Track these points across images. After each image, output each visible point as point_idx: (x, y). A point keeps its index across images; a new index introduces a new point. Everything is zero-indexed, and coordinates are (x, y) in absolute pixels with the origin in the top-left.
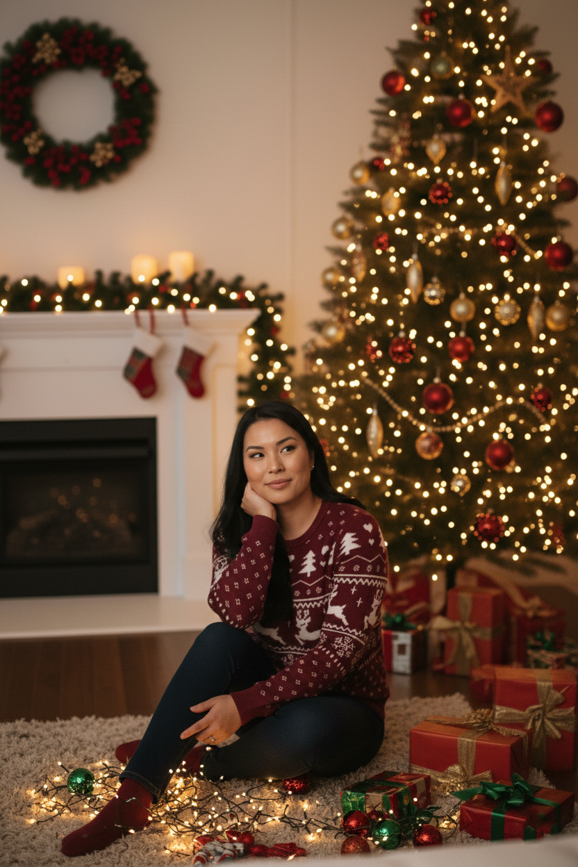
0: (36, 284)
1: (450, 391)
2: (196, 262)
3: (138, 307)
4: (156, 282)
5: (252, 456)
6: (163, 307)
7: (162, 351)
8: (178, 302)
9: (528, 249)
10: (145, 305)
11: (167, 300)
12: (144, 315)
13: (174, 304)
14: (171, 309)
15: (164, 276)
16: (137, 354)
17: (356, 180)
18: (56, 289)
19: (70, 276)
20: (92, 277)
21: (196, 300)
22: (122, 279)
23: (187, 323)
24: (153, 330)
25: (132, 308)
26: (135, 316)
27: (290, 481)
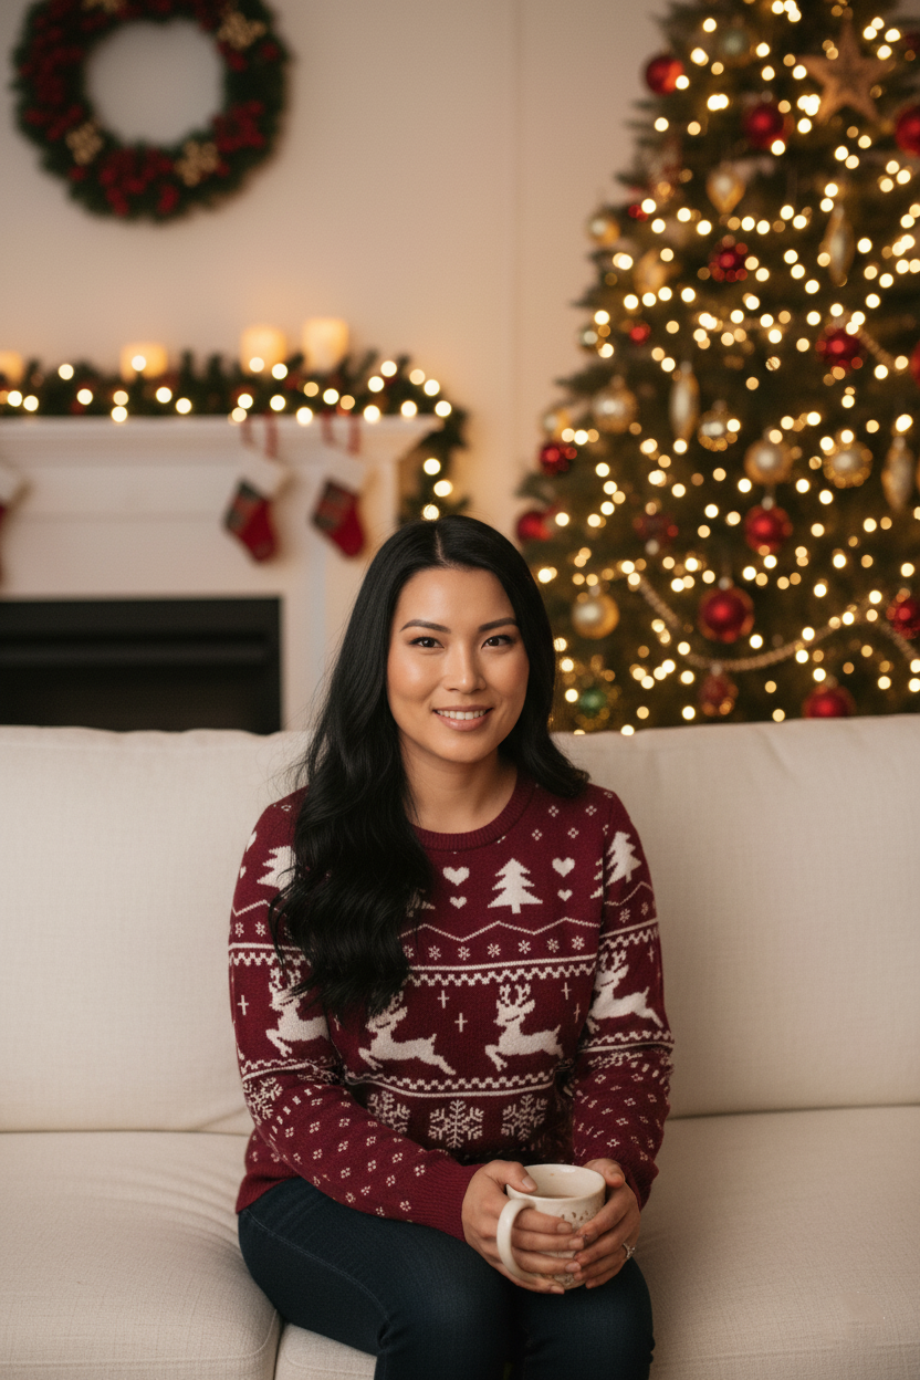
0: (85, 375)
1: (747, 602)
2: (351, 337)
3: (251, 412)
4: (281, 372)
5: (415, 642)
6: (290, 410)
7: (289, 486)
8: (318, 406)
9: (882, 355)
10: (260, 409)
11: (296, 400)
12: (259, 426)
13: (308, 408)
14: (305, 415)
15: (295, 361)
16: (245, 491)
17: (596, 237)
18: (117, 382)
19: (141, 360)
20: (176, 361)
21: (349, 401)
22: (227, 367)
23: (329, 437)
24: (273, 449)
25: (239, 415)
26: (245, 428)
27: (488, 711)
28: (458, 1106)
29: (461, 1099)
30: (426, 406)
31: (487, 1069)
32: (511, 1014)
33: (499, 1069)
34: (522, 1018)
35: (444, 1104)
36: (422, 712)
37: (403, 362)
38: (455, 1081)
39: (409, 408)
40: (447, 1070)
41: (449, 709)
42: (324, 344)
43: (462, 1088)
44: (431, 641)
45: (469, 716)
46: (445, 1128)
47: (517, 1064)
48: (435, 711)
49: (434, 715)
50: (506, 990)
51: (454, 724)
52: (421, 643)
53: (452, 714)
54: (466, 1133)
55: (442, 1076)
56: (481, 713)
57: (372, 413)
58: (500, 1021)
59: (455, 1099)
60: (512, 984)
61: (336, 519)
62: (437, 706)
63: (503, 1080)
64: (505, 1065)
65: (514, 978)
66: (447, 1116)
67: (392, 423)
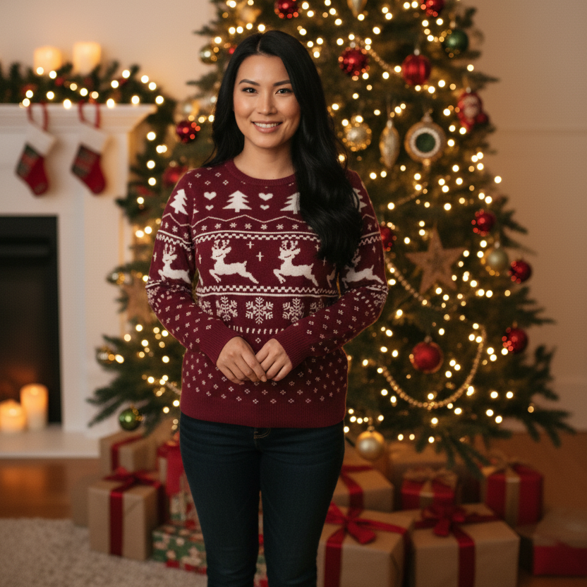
2: (103, 53)
3: (33, 101)
4: (53, 75)
5: (245, 90)
6: (58, 100)
7: (57, 147)
8: (76, 98)
10: (39, 99)
11: (63, 93)
12: (38, 109)
13: (70, 99)
14: (67, 104)
15: (65, 70)
16: (29, 150)
21: (95, 95)
22: (23, 71)
23: (82, 118)
24: (46, 126)
25: (26, 103)
26: (29, 110)
27: (280, 123)
28: (259, 301)
29: (261, 297)
30: (148, 98)
31: (275, 282)
32: (287, 255)
33: (282, 282)
34: (293, 257)
35: (252, 299)
36: (247, 122)
37: (135, 70)
38: (258, 287)
39: (135, 99)
40: (255, 281)
41: (260, 122)
42: (85, 58)
43: (262, 291)
44: (252, 90)
45: (269, 126)
46: (255, 312)
47: (290, 281)
48: (254, 123)
49: (252, 125)
50: (285, 243)
51: (262, 130)
52: (248, 91)
53: (261, 125)
54: (265, 315)
55: (252, 284)
56: (275, 125)
57: (111, 103)
58: (281, 257)
59: (258, 297)
60: (289, 240)
61: (86, 169)
62: (253, 120)
63: (283, 288)
64: (285, 281)
65: (290, 238)
66: (254, 305)
67: (124, 108)
